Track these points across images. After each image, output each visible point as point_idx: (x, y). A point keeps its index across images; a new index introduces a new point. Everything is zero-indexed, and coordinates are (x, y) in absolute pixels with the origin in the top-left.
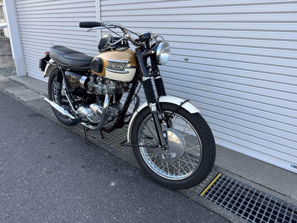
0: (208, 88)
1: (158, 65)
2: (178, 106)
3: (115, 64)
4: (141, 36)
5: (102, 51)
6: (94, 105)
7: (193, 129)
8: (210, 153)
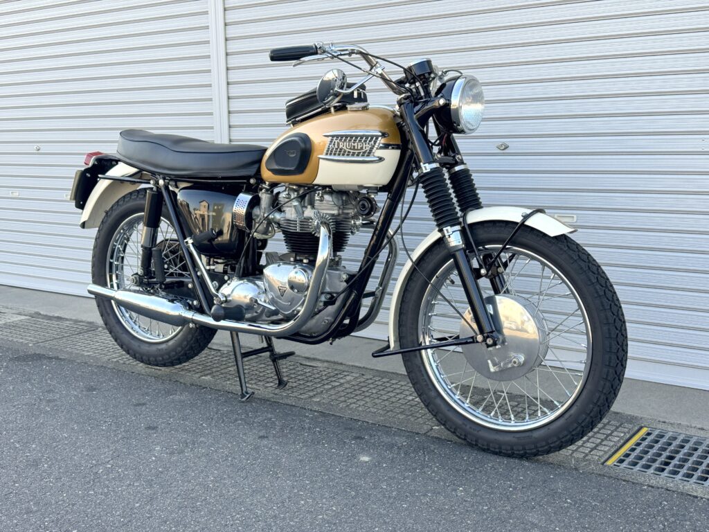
0: (575, 216)
1: (454, 135)
2: (517, 223)
3: (350, 141)
4: (410, 68)
5: (299, 121)
6: (279, 266)
7: (564, 281)
8: (609, 329)
